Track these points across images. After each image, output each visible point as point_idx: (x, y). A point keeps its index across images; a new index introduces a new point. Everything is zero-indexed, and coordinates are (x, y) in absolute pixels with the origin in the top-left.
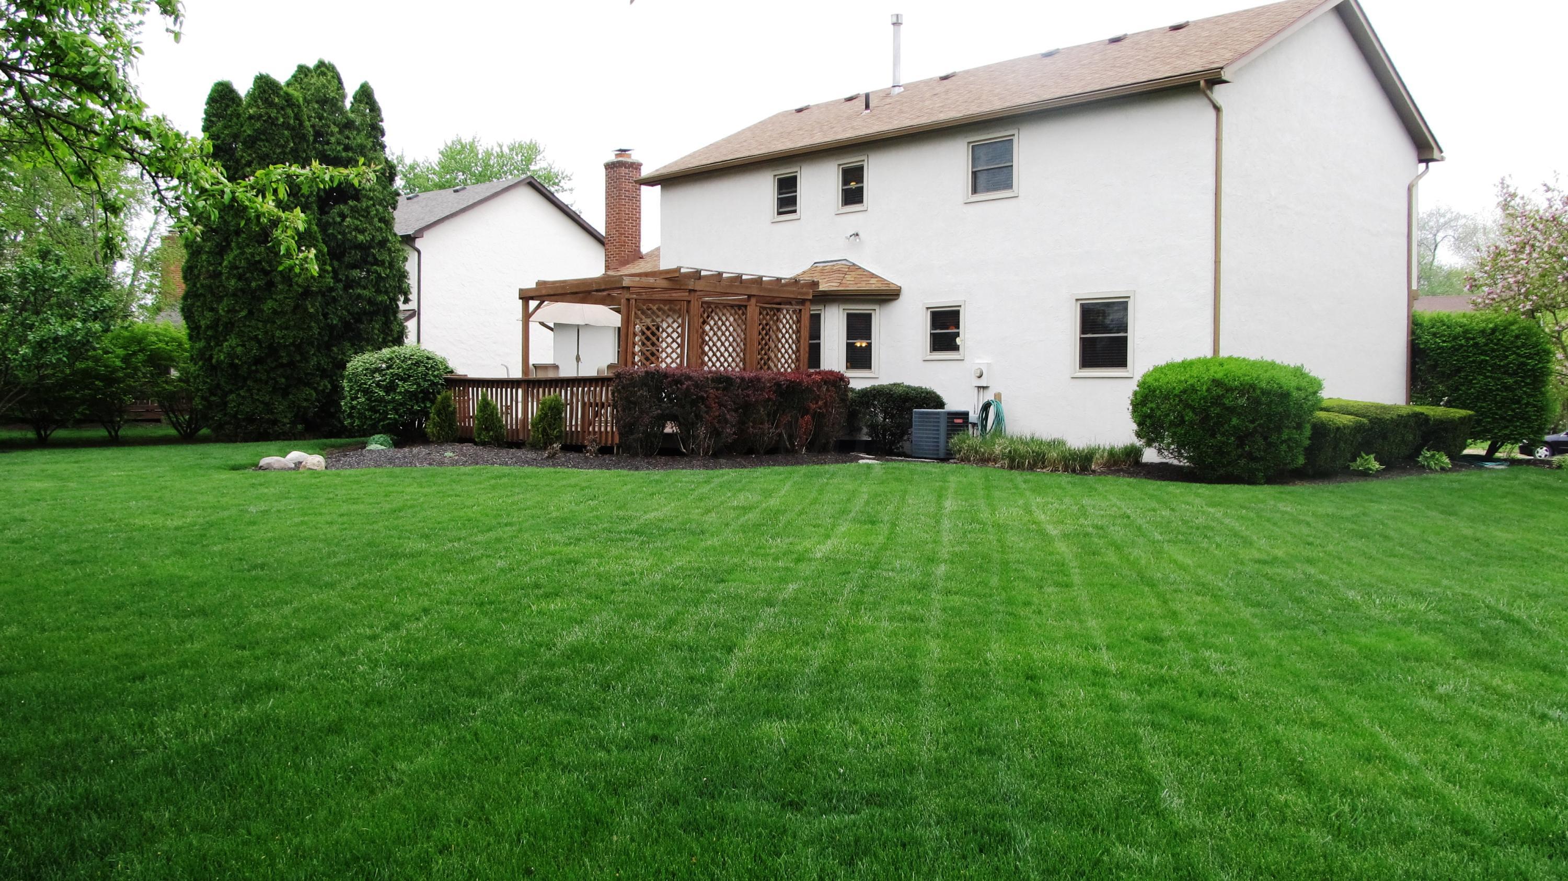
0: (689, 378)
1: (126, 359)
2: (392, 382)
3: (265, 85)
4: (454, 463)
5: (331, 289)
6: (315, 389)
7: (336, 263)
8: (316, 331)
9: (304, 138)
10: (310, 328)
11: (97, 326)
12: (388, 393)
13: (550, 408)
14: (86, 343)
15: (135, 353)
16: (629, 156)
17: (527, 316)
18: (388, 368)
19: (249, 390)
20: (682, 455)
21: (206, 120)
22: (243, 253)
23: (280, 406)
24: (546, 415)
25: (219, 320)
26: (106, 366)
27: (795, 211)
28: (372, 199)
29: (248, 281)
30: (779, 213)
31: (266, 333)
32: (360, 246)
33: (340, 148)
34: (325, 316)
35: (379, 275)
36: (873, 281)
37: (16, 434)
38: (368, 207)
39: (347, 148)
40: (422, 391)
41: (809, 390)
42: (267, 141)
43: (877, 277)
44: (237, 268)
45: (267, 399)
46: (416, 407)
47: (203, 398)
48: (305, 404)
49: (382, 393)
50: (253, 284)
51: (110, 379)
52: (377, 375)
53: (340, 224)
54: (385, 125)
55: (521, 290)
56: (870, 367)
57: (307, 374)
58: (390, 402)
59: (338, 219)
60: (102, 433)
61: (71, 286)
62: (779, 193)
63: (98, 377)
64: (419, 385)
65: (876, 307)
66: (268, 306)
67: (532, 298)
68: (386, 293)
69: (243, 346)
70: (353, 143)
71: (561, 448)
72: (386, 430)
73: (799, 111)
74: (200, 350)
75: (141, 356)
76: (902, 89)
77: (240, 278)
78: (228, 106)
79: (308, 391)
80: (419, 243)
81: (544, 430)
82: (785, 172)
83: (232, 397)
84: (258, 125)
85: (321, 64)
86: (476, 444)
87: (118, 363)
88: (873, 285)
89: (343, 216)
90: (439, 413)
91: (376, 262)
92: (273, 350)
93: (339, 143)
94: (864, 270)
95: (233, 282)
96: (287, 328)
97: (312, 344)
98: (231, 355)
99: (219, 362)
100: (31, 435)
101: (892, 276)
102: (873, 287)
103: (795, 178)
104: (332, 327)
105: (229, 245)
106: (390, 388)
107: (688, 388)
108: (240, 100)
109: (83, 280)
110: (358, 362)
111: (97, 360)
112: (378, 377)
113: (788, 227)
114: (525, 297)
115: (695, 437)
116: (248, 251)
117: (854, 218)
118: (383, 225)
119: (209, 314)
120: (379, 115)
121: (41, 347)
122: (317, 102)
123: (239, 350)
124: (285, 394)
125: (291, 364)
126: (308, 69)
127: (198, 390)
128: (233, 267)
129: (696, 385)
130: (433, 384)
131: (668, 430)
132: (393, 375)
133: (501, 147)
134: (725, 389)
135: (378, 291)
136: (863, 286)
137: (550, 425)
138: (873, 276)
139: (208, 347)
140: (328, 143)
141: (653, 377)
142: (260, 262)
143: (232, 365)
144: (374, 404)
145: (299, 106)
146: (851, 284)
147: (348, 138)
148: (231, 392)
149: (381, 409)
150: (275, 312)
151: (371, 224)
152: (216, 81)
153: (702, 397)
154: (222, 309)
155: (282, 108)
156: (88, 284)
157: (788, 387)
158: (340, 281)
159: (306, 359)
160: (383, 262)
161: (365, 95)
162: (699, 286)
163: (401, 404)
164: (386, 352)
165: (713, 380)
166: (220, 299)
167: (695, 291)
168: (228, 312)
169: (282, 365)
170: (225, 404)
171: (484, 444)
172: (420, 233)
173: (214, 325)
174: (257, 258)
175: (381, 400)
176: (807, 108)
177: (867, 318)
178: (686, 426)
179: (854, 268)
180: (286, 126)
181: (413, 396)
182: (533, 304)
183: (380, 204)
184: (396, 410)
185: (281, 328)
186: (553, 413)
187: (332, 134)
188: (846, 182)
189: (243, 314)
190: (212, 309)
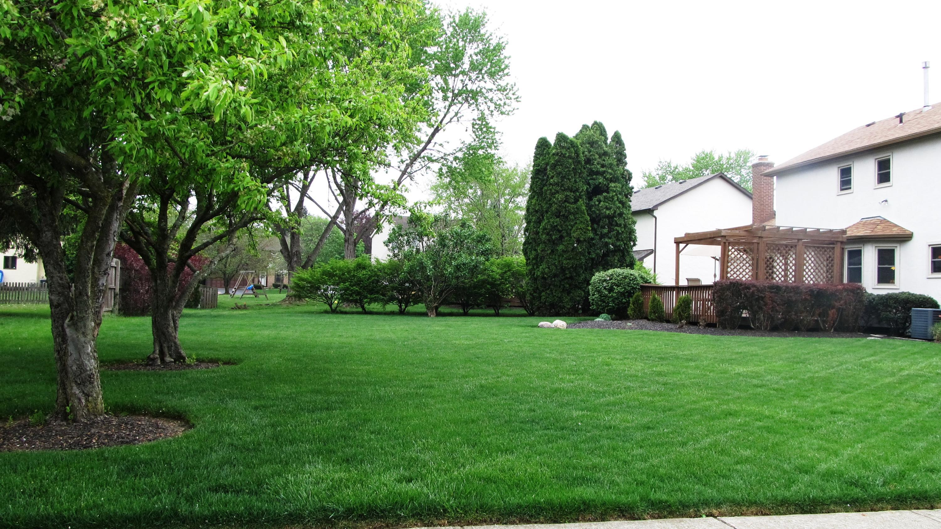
0: (754, 286)
1: (502, 275)
2: (612, 287)
3: (561, 138)
4: (631, 328)
5: (593, 239)
6: (584, 291)
7: (595, 226)
8: (583, 261)
9: (579, 162)
10: (580, 259)
11: (482, 259)
12: (609, 293)
13: (684, 302)
14: (476, 267)
15: (505, 272)
16: (767, 159)
17: (678, 252)
18: (610, 279)
19: (551, 291)
20: (751, 329)
21: (535, 157)
22: (549, 222)
23: (566, 299)
24: (681, 305)
25: (538, 255)
26: (492, 278)
27: (850, 188)
28: (615, 191)
29: (551, 235)
30: (842, 190)
31: (559, 261)
32: (608, 217)
33: (599, 167)
34: (589, 253)
35: (618, 231)
36: (895, 229)
37: (455, 310)
38: (613, 196)
39: (603, 166)
40: (627, 292)
41: (833, 294)
42: (561, 165)
43: (899, 226)
44: (546, 229)
45: (559, 295)
46: (624, 300)
47: (531, 294)
48: (578, 298)
49: (606, 293)
50: (553, 237)
51: (493, 284)
52: (604, 283)
53: (598, 205)
54: (627, 152)
55: (675, 238)
56: (893, 283)
57: (579, 283)
58: (610, 297)
59: (597, 203)
60: (492, 311)
61: (473, 239)
62: (842, 178)
63: (489, 283)
64: (625, 288)
65: (898, 245)
66: (561, 247)
67: (681, 243)
68: (622, 240)
69: (549, 268)
70: (606, 163)
71: (686, 324)
72: (609, 312)
73: (868, 125)
74: (529, 270)
75: (508, 273)
76: (930, 108)
77: (548, 234)
78: (544, 149)
79: (580, 291)
80: (656, 213)
81: (680, 313)
82: (844, 165)
83: (543, 294)
84: (557, 158)
85: (595, 123)
86: (649, 320)
87: (498, 276)
88: (895, 231)
89: (600, 201)
90: (634, 304)
91: (617, 225)
92: (563, 270)
93: (598, 164)
94: (891, 223)
95: (544, 236)
96: (569, 259)
97: (582, 267)
98: (543, 273)
99: (538, 276)
100: (461, 311)
101: (907, 226)
102: (894, 233)
103: (850, 168)
104: (593, 259)
105: (543, 218)
106: (611, 290)
107: (753, 292)
108: (551, 145)
109: (478, 236)
110: (598, 276)
111: (489, 275)
112: (605, 284)
113: (847, 198)
114: (678, 242)
115: (759, 319)
116: (552, 220)
117: (885, 190)
118: (620, 205)
119: (533, 252)
120: (624, 147)
121: (458, 268)
122: (589, 143)
123: (547, 270)
124: (569, 293)
125: (571, 278)
126: (588, 127)
127: (528, 290)
128: (545, 229)
129: (758, 290)
130: (633, 288)
131: (744, 315)
132: (612, 283)
133: (730, 153)
134: (775, 293)
135: (618, 240)
136: (888, 232)
137: (683, 311)
138: (896, 226)
139: (533, 269)
140: (593, 164)
141: (734, 285)
142: (557, 226)
143: (543, 278)
144: (603, 298)
145: (577, 147)
146: (879, 231)
147: (604, 160)
148: (543, 291)
149: (606, 301)
150: (563, 251)
151: (614, 204)
152: (541, 137)
153: (762, 297)
154: (539, 249)
155: (569, 148)
156: (481, 238)
157: (818, 292)
158: (598, 235)
159: (579, 275)
160: (620, 225)
161: (617, 138)
162: (764, 234)
163: (616, 299)
164: (610, 271)
165: (769, 287)
166: (539, 245)
167: (762, 237)
168: (542, 251)
169: (567, 278)
170: (541, 297)
171: (653, 320)
172: (656, 207)
173: (536, 258)
174: (555, 224)
175: (606, 296)
176: (873, 123)
177: (892, 252)
178: (753, 313)
179: (884, 221)
180: (570, 157)
181: (622, 294)
182: (682, 246)
183: (620, 194)
184: (613, 301)
185: (566, 259)
186: (685, 305)
187: (595, 159)
188: (880, 168)
189: (549, 252)
190: (536, 250)
